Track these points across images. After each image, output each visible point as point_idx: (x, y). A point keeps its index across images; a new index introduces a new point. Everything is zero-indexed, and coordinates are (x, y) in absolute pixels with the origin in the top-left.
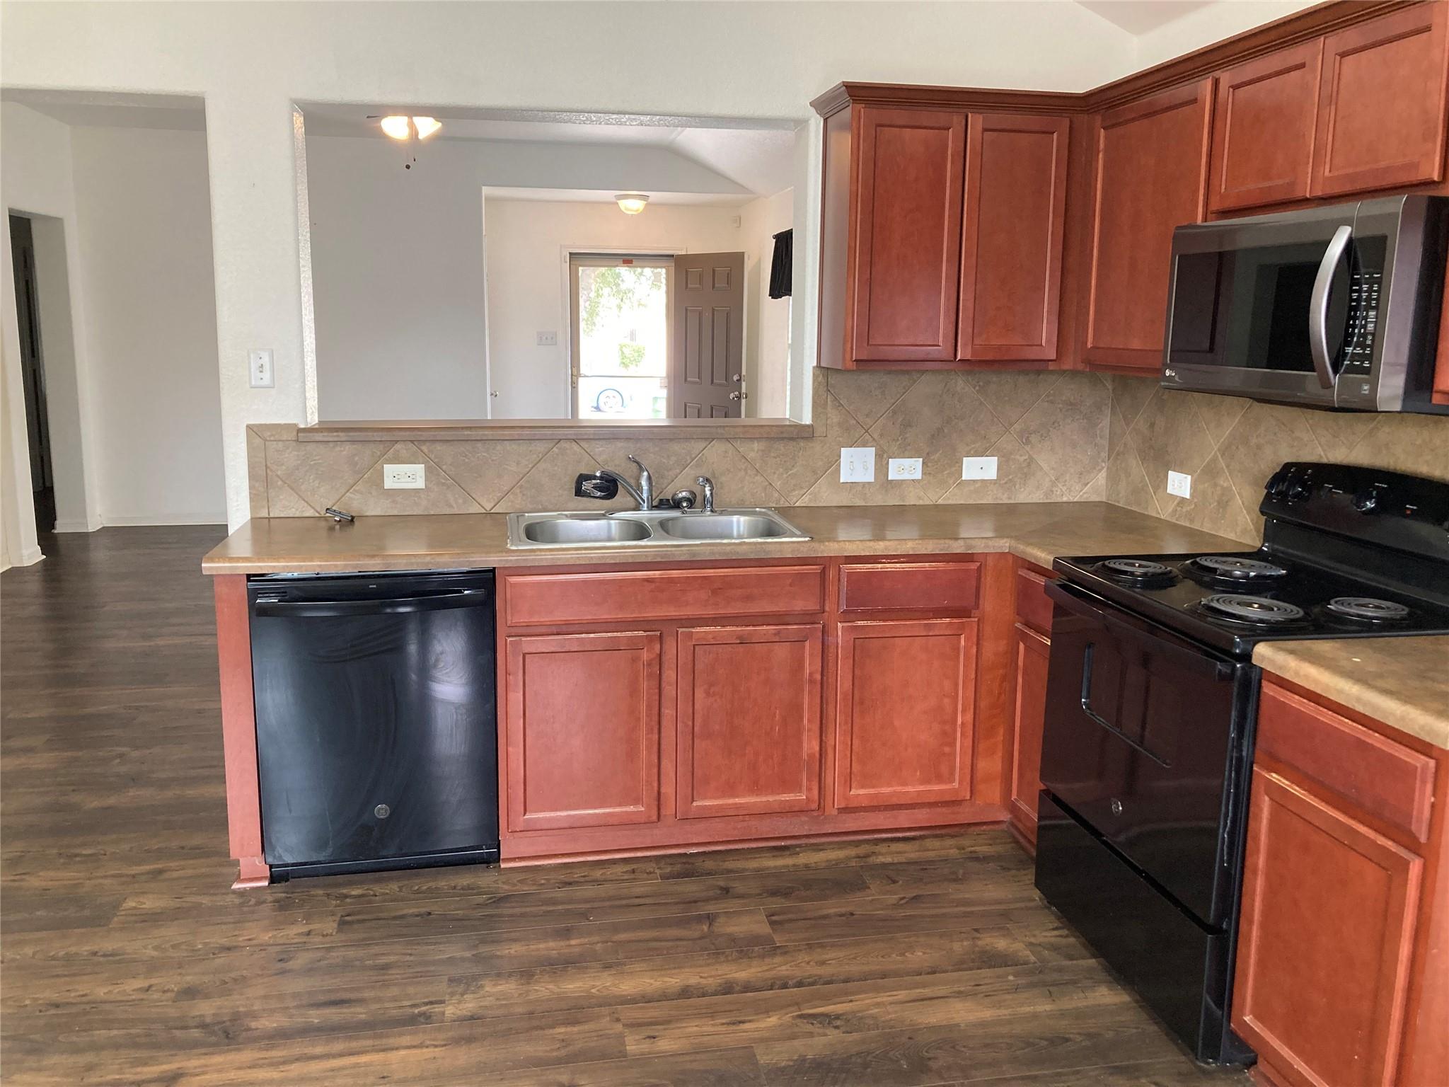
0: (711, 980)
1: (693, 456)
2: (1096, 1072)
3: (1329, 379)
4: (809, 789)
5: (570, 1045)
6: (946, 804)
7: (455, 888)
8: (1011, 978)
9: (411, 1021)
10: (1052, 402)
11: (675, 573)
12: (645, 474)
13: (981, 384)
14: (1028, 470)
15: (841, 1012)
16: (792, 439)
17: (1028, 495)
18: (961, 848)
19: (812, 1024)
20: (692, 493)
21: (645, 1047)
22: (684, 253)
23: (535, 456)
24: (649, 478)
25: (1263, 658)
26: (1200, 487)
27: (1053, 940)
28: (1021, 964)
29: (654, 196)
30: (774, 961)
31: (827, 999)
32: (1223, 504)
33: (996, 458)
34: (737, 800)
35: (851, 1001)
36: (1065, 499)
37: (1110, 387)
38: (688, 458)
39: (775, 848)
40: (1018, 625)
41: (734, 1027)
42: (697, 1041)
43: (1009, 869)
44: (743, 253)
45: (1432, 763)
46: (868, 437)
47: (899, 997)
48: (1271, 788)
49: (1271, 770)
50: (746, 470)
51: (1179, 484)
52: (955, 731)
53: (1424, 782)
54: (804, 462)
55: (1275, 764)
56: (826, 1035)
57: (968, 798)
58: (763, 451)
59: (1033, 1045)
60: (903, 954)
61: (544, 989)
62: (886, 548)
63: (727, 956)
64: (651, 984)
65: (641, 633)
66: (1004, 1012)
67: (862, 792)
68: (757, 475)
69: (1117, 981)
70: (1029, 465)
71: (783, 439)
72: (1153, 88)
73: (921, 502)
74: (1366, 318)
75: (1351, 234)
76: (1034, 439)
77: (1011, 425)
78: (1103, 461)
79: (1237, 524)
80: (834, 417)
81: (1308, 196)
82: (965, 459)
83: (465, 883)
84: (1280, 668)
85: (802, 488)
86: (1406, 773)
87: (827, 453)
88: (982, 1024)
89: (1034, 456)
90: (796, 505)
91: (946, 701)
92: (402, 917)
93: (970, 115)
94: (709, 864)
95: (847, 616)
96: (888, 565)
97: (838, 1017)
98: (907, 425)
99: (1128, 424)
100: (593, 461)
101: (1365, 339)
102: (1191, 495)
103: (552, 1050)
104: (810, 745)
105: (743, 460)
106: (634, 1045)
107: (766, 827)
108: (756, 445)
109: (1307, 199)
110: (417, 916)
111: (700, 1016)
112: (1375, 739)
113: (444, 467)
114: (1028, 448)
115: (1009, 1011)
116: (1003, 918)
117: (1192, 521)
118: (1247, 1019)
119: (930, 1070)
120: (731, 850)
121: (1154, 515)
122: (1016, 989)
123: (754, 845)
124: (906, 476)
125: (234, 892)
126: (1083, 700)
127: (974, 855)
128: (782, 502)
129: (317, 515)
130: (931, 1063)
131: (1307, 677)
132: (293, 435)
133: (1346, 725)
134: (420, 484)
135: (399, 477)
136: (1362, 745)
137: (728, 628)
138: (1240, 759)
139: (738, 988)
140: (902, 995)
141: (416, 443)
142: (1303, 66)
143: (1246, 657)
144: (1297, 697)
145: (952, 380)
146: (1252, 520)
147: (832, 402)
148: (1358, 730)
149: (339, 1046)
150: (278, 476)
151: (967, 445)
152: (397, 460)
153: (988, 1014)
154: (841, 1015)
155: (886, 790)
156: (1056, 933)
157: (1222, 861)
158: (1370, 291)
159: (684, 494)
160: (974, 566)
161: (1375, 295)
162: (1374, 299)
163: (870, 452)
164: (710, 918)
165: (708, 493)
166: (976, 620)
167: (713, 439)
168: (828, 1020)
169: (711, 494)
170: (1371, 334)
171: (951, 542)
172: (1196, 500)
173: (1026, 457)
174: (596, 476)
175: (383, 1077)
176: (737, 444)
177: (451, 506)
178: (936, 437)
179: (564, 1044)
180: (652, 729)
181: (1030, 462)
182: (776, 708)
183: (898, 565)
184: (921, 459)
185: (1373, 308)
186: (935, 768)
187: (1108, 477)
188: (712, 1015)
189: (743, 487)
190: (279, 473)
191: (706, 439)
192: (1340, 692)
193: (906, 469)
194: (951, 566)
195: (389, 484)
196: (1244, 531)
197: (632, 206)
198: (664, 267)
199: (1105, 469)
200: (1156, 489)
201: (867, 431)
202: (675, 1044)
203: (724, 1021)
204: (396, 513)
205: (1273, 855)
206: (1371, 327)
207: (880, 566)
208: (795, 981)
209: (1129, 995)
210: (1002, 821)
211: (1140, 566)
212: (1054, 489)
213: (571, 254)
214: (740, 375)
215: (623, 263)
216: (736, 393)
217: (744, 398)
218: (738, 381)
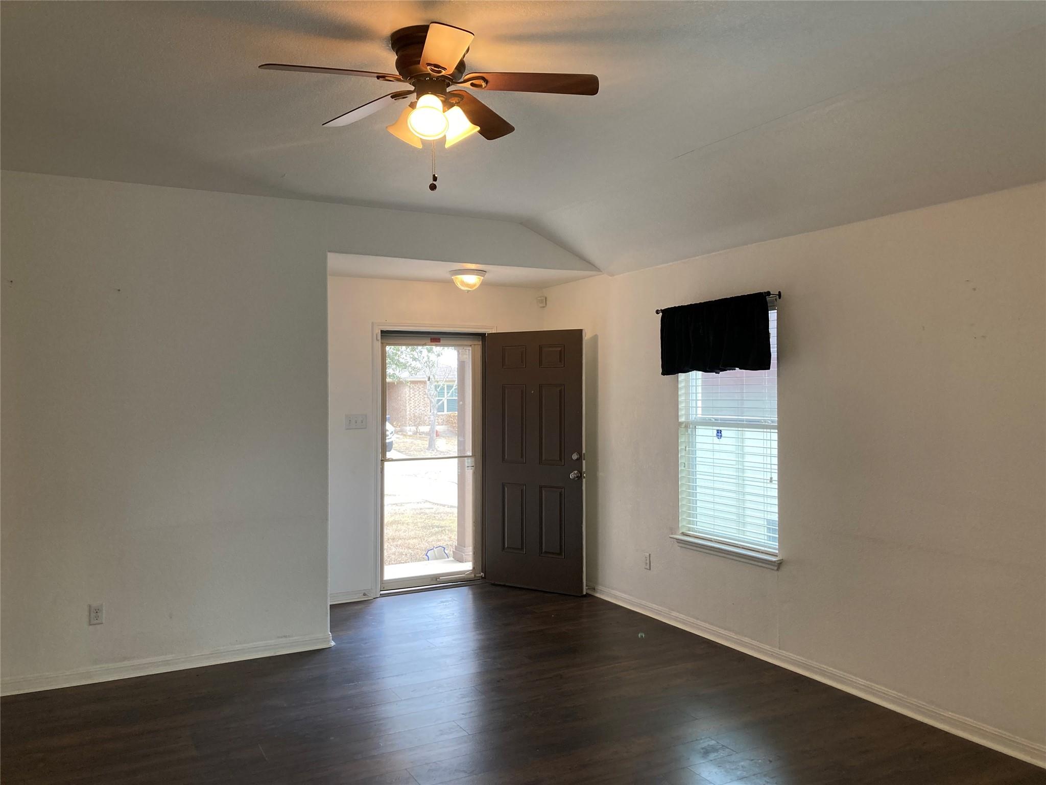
22: (494, 331)
44: (581, 331)
197: (470, 281)
198: (470, 346)
213: (382, 332)
214: (580, 453)
215: (431, 342)
216: (576, 472)
217: (584, 477)
218: (577, 459)
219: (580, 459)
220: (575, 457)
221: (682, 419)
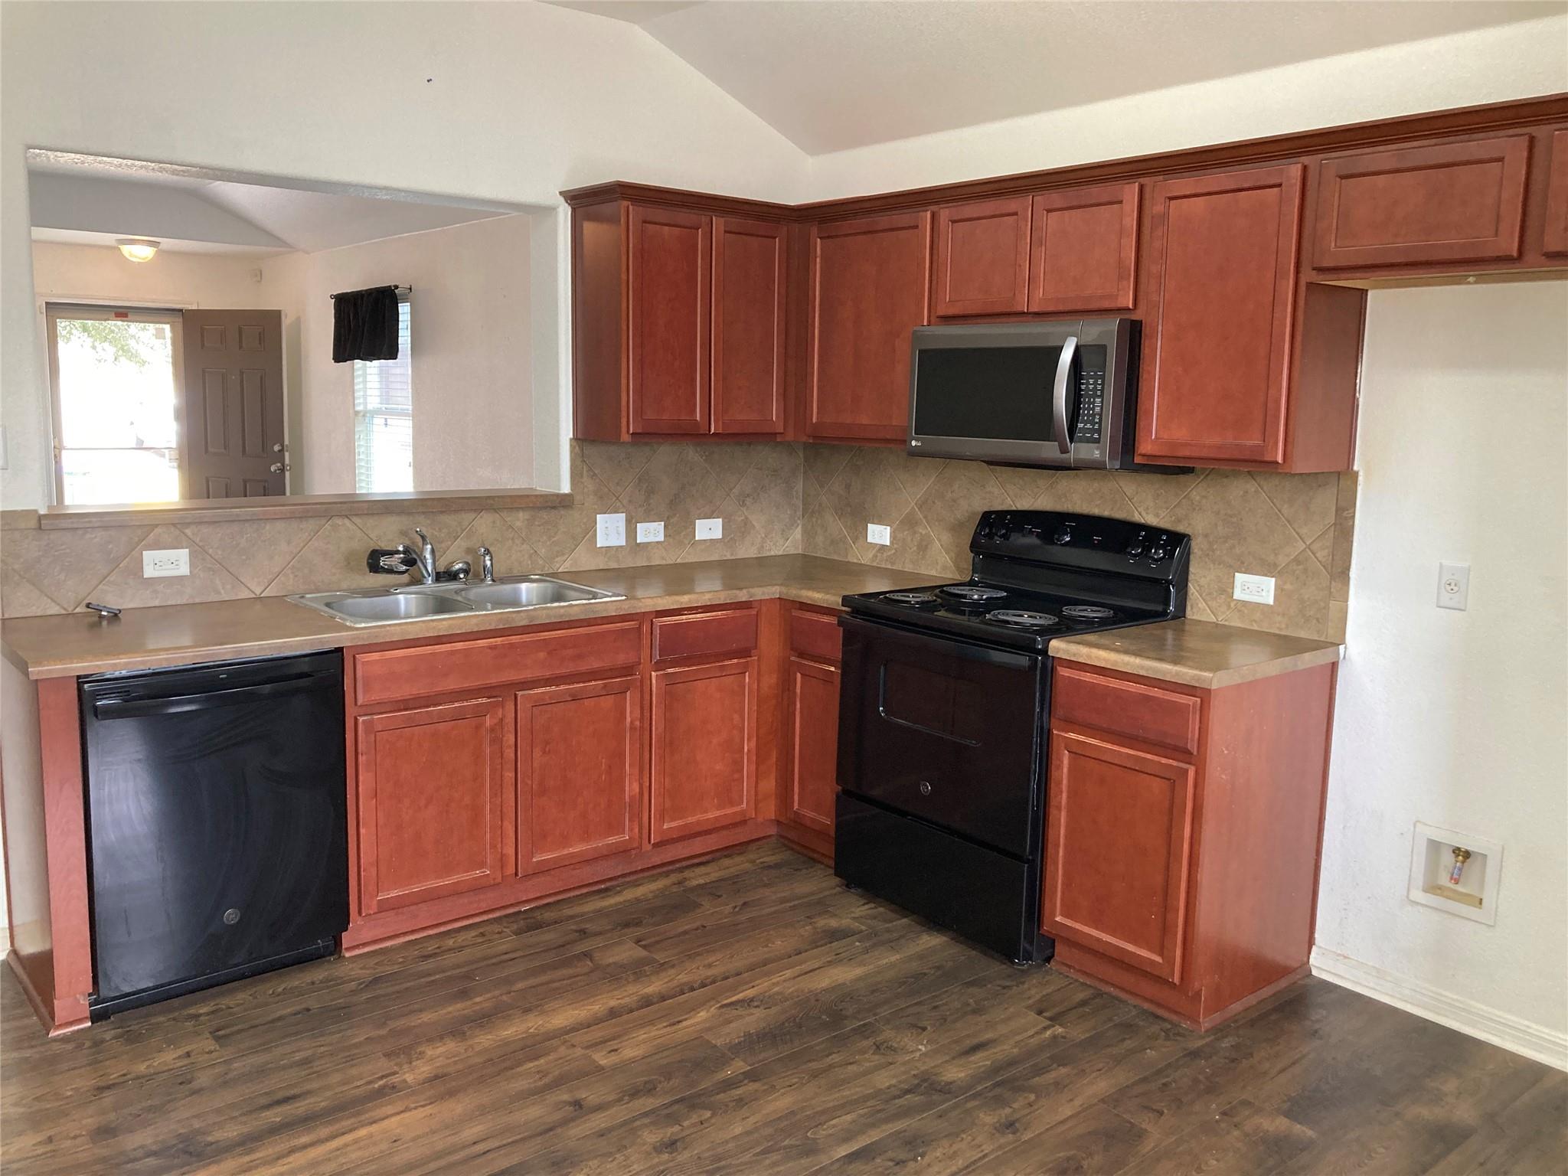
0: (627, 1000)
1: (464, 527)
2: (958, 988)
3: (1067, 444)
4: (631, 830)
5: (548, 1073)
6: (735, 825)
7: (313, 983)
8: (857, 944)
9: (380, 1094)
10: (761, 469)
11: (515, 639)
12: (429, 546)
13: (707, 453)
14: (746, 527)
15: (752, 996)
16: (554, 508)
17: (746, 551)
18: (753, 862)
19: (737, 1009)
20: (467, 563)
21: (614, 1059)
22: (194, 307)
23: (307, 534)
24: (433, 551)
25: (1058, 650)
26: (900, 535)
27: (869, 912)
28: (858, 933)
29: (167, 243)
30: (669, 973)
31: (734, 989)
32: (923, 547)
33: (721, 520)
34: (571, 850)
35: (753, 987)
36: (772, 553)
37: (801, 455)
38: (459, 529)
39: (600, 891)
40: (793, 658)
41: (675, 1027)
42: (655, 1043)
43: (800, 870)
44: (280, 311)
45: (1199, 700)
46: (619, 504)
47: (787, 975)
48: (1069, 745)
49: (1067, 732)
50: (513, 539)
51: (879, 534)
52: (742, 758)
53: (1194, 713)
54: (565, 530)
55: (1072, 724)
56: (752, 1014)
57: (754, 816)
58: (528, 520)
59: (905, 983)
60: (767, 946)
61: (485, 1040)
62: (690, 601)
63: (626, 980)
64: (579, 1014)
65: (484, 700)
66: (869, 968)
67: (674, 824)
68: (523, 544)
69: (930, 929)
70: (746, 524)
71: (545, 508)
72: (870, 211)
73: (664, 562)
74: (1094, 402)
75: (1077, 342)
76: (748, 501)
77: (731, 490)
78: (799, 519)
79: (937, 563)
80: (590, 485)
81: (1026, 311)
82: (697, 521)
83: (321, 978)
84: (1074, 655)
85: (563, 554)
86: (1181, 710)
87: (585, 520)
88: (859, 979)
89: (749, 517)
90: (559, 571)
91: (735, 732)
92: (280, 1019)
93: (714, 218)
94: (548, 915)
95: (659, 666)
96: (690, 616)
97: (752, 1000)
98: (650, 493)
99: (822, 486)
100: (366, 537)
101: (1094, 418)
102: (891, 542)
103: (535, 1081)
104: (631, 788)
105: (510, 530)
106: (602, 1058)
107: (587, 874)
108: (521, 514)
109: (1024, 313)
110: (295, 1014)
111: (642, 1026)
112: (1156, 693)
113: (210, 551)
114: (744, 509)
115: (871, 967)
116: (821, 906)
117: (893, 564)
118: (1058, 919)
119: (846, 1018)
120: (559, 901)
121: (855, 561)
122: (866, 951)
123: (577, 893)
124: (651, 539)
125: (55, 1040)
126: (881, 709)
127: (766, 864)
128: (546, 569)
129: (64, 612)
130: (843, 1012)
131: (1098, 658)
132: (33, 523)
133: (1132, 687)
134: (184, 569)
135: (161, 564)
136: (1147, 698)
137: (562, 687)
138: (1042, 728)
139: (655, 1000)
140: (788, 973)
141: (179, 526)
142: (1016, 214)
143: (1044, 652)
144: (1089, 674)
145: (684, 450)
146: (951, 559)
147: (587, 471)
148: (1141, 689)
149: (324, 1132)
150: (13, 570)
151: (699, 509)
152: (157, 546)
153: (859, 971)
154: (754, 997)
155: (690, 820)
156: (866, 907)
157: (1033, 806)
158: (1095, 383)
159: (461, 565)
160: (754, 612)
161: (1099, 387)
162: (1099, 390)
163: (620, 519)
164: (587, 955)
165: (488, 563)
166: (756, 658)
167: (482, 510)
168: (748, 1002)
169: (492, 564)
170: (1098, 414)
171: (737, 592)
172: (895, 546)
173: (743, 518)
174: (399, 551)
175: (395, 1141)
176: (504, 514)
177: (219, 593)
178: (674, 503)
179: (541, 1075)
180: (496, 794)
181: (746, 522)
182: (602, 758)
183: (698, 615)
184: (663, 523)
185: (1098, 396)
186: (727, 793)
187: (805, 532)
188: (652, 1023)
189: (511, 556)
190: (16, 567)
191: (475, 510)
192: (1128, 664)
193: (651, 532)
194: (738, 613)
195: (149, 572)
196: (944, 568)
197: (139, 252)
198: (168, 323)
199: (800, 527)
200: (855, 540)
201: (617, 499)
202: (639, 1050)
203: (665, 1024)
204: (157, 603)
205: (1073, 793)
206: (1098, 409)
207: (684, 617)
208: (698, 983)
209: (945, 936)
210: (770, 836)
211: (913, 597)
212: (765, 545)
213: (47, 303)
214: (282, 445)
215: (116, 317)
216: (279, 465)
217: (288, 470)
218: (279, 451)
219: (281, 451)
220: (277, 448)
221: (358, 408)
